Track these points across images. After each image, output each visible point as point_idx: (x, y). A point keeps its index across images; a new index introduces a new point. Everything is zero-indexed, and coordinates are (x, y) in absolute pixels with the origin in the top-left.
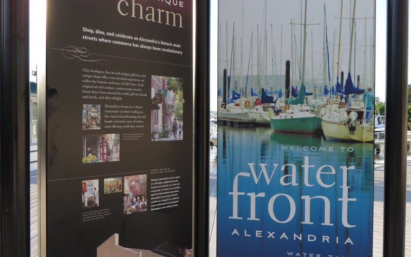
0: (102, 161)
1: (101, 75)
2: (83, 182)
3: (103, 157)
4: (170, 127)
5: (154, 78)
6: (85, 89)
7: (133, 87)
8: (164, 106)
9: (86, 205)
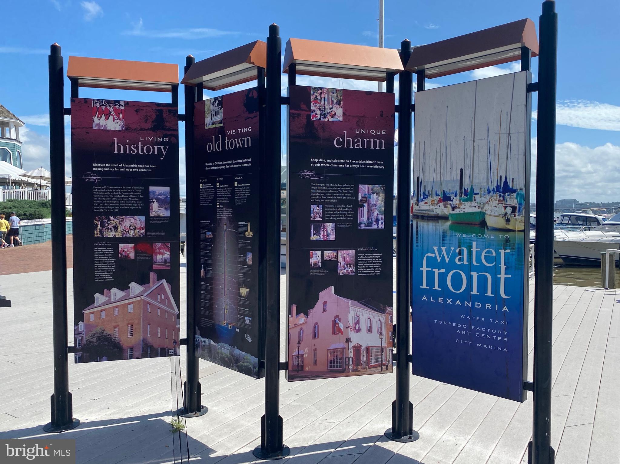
0: (323, 240)
1: (323, 187)
2: (311, 251)
3: (324, 237)
4: (373, 219)
5: (360, 186)
6: (312, 196)
7: (345, 193)
8: (369, 205)
9: (313, 266)
